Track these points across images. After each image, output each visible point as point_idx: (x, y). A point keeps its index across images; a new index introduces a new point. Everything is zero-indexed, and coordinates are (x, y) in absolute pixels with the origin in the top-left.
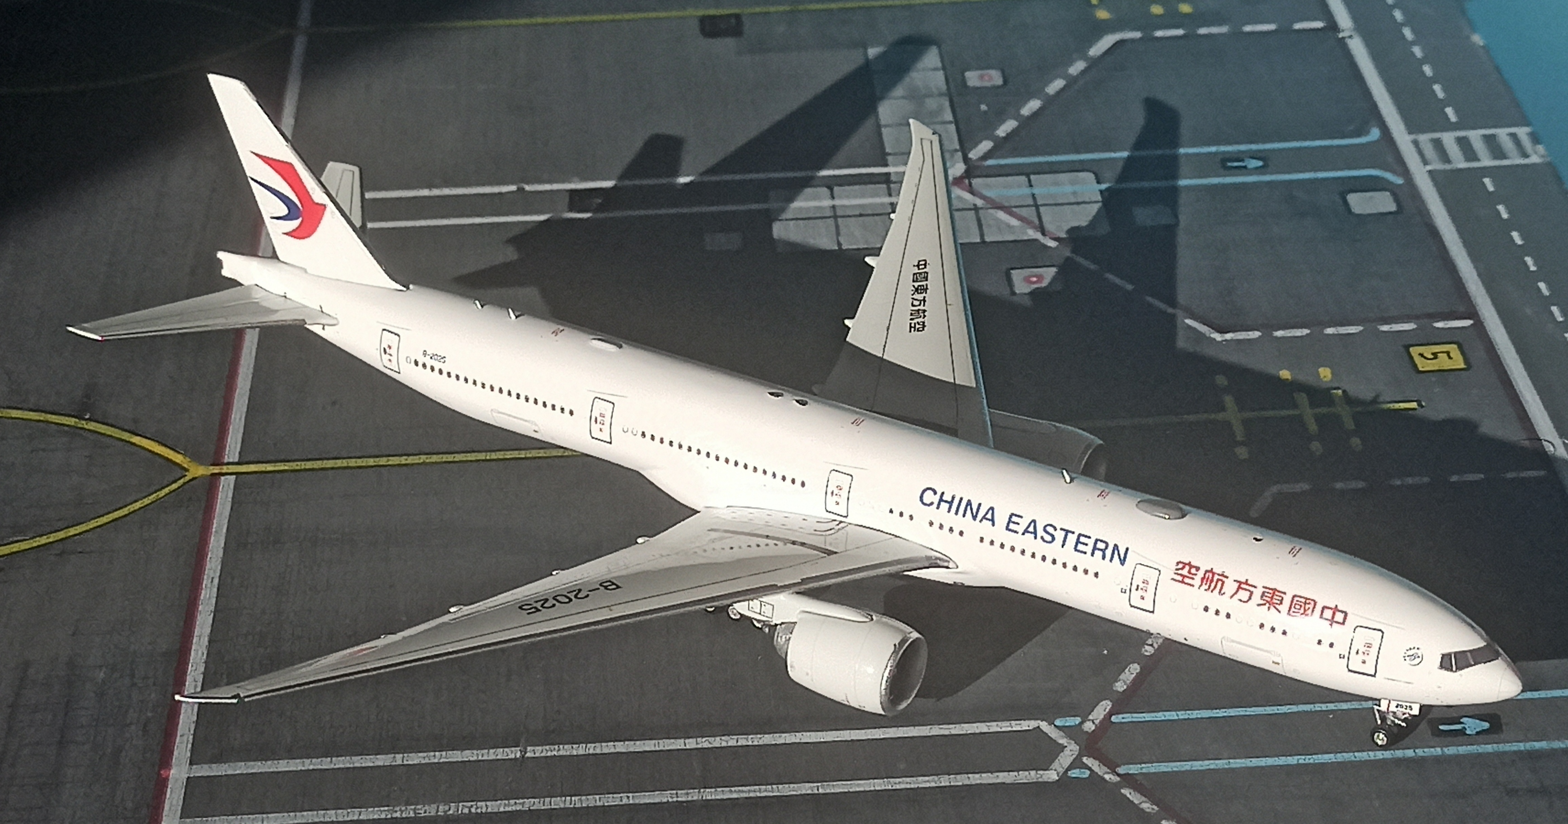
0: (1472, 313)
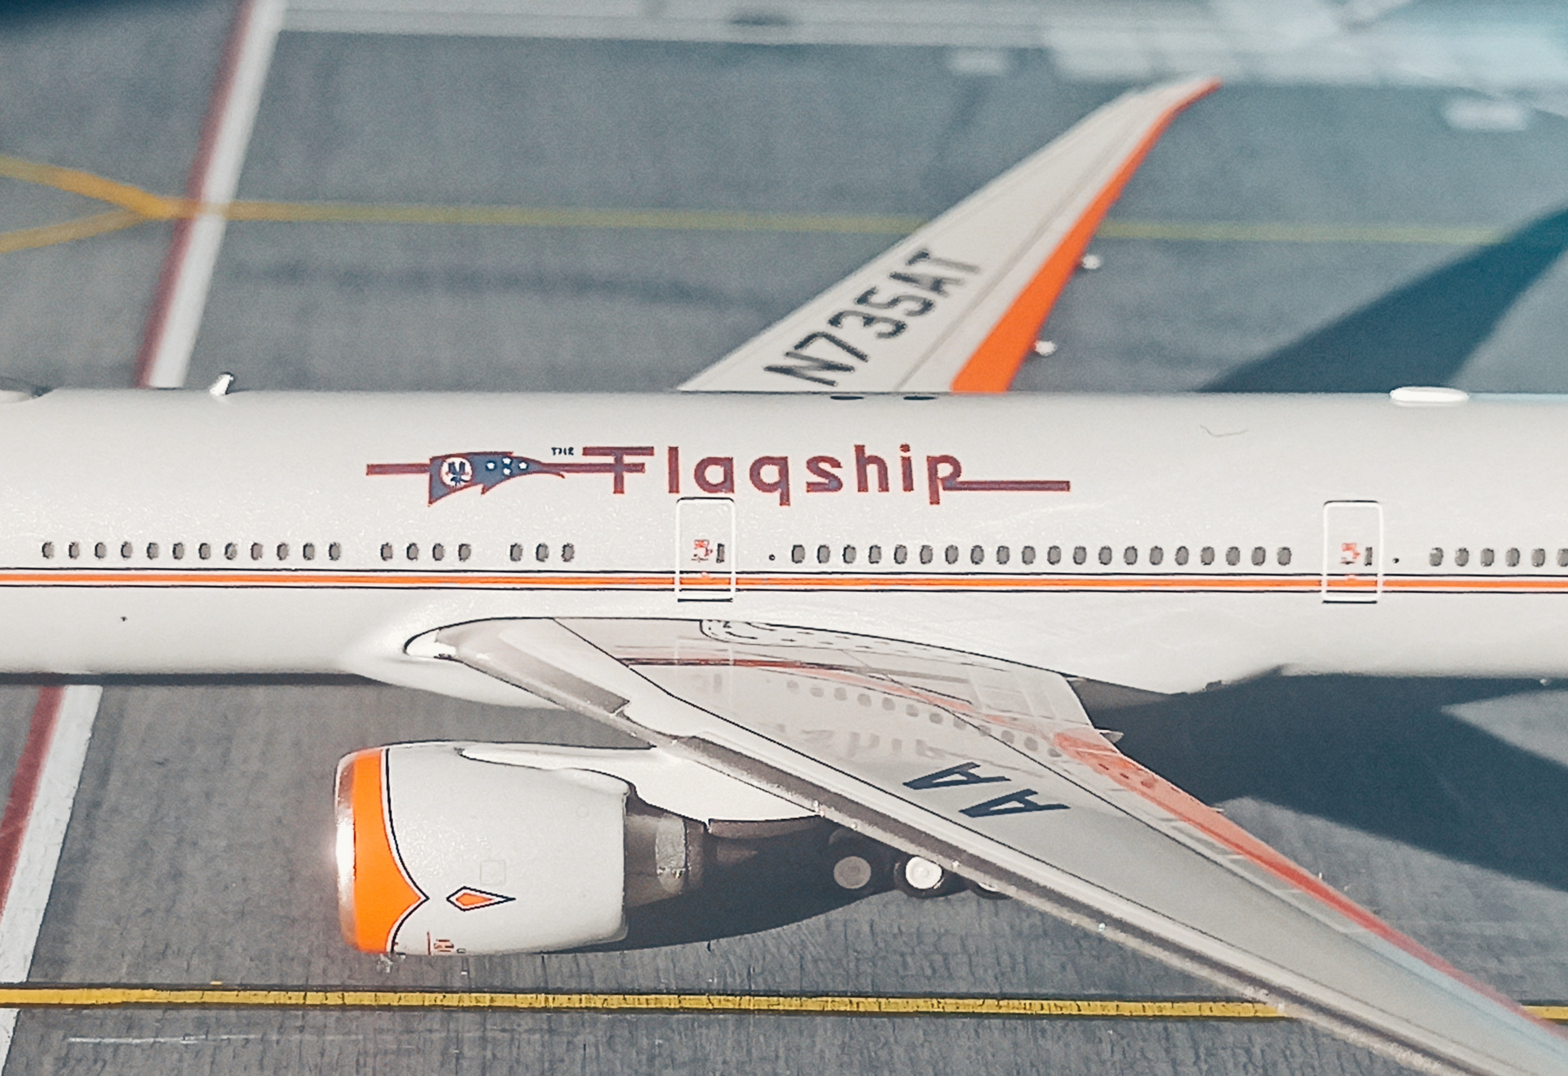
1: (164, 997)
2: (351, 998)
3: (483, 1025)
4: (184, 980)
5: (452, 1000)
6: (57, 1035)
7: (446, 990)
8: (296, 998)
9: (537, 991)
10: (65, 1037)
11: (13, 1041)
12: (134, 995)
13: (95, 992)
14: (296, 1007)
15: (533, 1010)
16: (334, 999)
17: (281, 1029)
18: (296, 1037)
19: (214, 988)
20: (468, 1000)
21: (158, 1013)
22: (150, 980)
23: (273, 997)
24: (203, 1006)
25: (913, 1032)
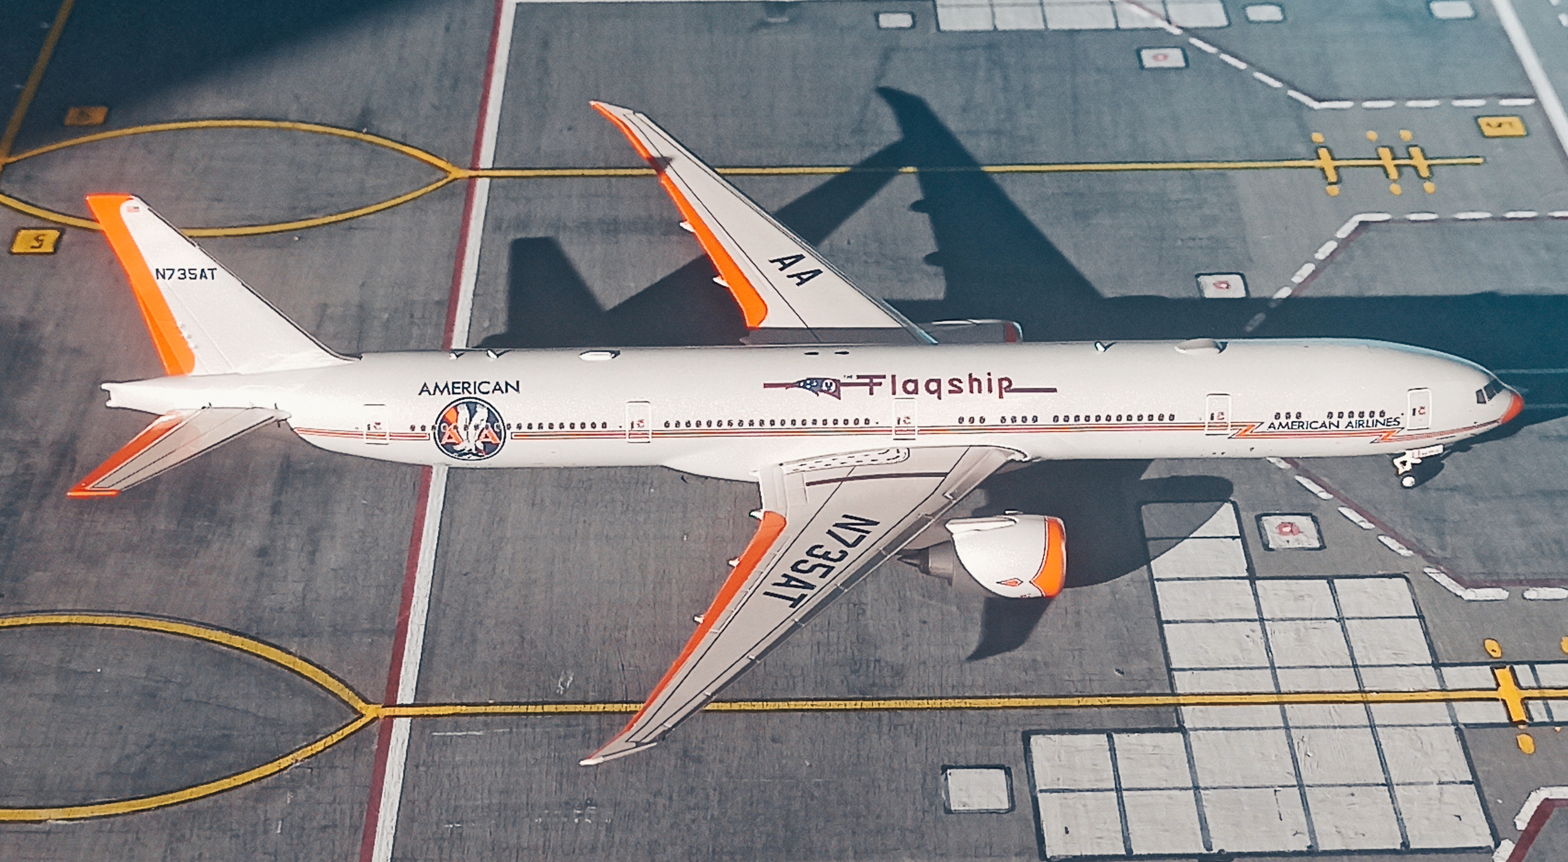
0: (1533, 95)
1: (471, 710)
2: (547, 708)
3: (599, 721)
4: (478, 700)
5: (587, 708)
6: (428, 731)
7: (585, 703)
8: (523, 709)
9: (622, 702)
10: (431, 733)
11: (410, 735)
12: (458, 709)
13: (443, 708)
14: (524, 714)
15: (620, 712)
16: (539, 709)
17: (518, 726)
18: (523, 730)
19: (490, 705)
20: (594, 708)
21: (467, 719)
22: (465, 701)
23: (515, 709)
24: (486, 714)
25: (776, 718)
